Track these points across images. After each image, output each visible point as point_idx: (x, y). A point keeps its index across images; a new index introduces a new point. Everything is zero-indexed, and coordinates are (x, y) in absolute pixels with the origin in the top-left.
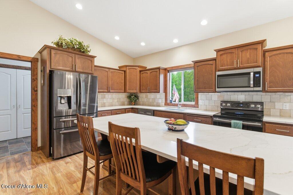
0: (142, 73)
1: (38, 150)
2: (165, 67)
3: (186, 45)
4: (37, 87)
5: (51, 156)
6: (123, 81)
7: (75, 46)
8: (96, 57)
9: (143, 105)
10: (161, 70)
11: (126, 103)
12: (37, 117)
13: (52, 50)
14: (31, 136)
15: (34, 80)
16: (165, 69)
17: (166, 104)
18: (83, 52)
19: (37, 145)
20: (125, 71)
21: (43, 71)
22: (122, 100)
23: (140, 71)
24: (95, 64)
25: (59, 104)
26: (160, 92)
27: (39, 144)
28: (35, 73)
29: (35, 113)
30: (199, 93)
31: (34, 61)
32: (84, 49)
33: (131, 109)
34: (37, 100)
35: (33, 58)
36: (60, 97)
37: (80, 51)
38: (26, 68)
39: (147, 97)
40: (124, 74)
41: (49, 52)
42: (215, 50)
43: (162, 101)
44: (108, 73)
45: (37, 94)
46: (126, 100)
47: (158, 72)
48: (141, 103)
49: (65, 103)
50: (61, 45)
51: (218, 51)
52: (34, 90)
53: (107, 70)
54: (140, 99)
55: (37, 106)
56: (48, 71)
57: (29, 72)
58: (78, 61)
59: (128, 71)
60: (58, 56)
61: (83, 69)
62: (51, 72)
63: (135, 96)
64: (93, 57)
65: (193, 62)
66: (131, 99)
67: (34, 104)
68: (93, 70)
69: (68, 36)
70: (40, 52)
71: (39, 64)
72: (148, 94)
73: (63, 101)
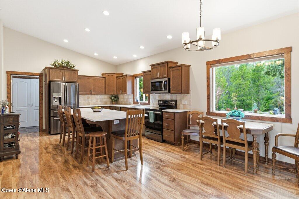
0: (118, 78)
1: (43, 131)
2: (132, 74)
3: (146, 57)
4: (42, 92)
5: (49, 133)
6: (104, 86)
7: (64, 65)
8: (79, 70)
9: (121, 104)
10: (128, 77)
11: (109, 102)
12: (43, 110)
13: (50, 69)
14: (39, 126)
15: (41, 87)
16: (133, 76)
17: (134, 103)
18: (70, 68)
19: (42, 128)
20: (105, 78)
21: (46, 81)
22: (105, 100)
23: (117, 77)
24: (78, 74)
25: (54, 102)
26: (128, 93)
27: (44, 128)
28: (41, 83)
29: (41, 108)
30: (150, 94)
31: (41, 75)
32: (70, 66)
33: (108, 107)
34: (43, 99)
35: (41, 74)
36: (55, 97)
37: (68, 68)
38: (37, 78)
39: (123, 98)
40: (104, 80)
41: (48, 71)
42: (150, 65)
43: (131, 101)
44: (91, 80)
45: (42, 96)
46: (109, 101)
47: (126, 78)
48: (120, 102)
49: (58, 101)
50: (55, 66)
51: (152, 66)
52: (41, 94)
53: (90, 78)
54: (120, 99)
55: (42, 103)
56: (48, 82)
57: (38, 80)
58: (66, 74)
59: (107, 78)
60: (54, 72)
61: (70, 79)
62: (50, 82)
63: (115, 97)
64: (77, 71)
65: (142, 72)
66: (112, 100)
67: (41, 102)
68: (77, 79)
69: (61, 58)
70: (44, 70)
71: (44, 77)
72: (124, 95)
73: (56, 100)
